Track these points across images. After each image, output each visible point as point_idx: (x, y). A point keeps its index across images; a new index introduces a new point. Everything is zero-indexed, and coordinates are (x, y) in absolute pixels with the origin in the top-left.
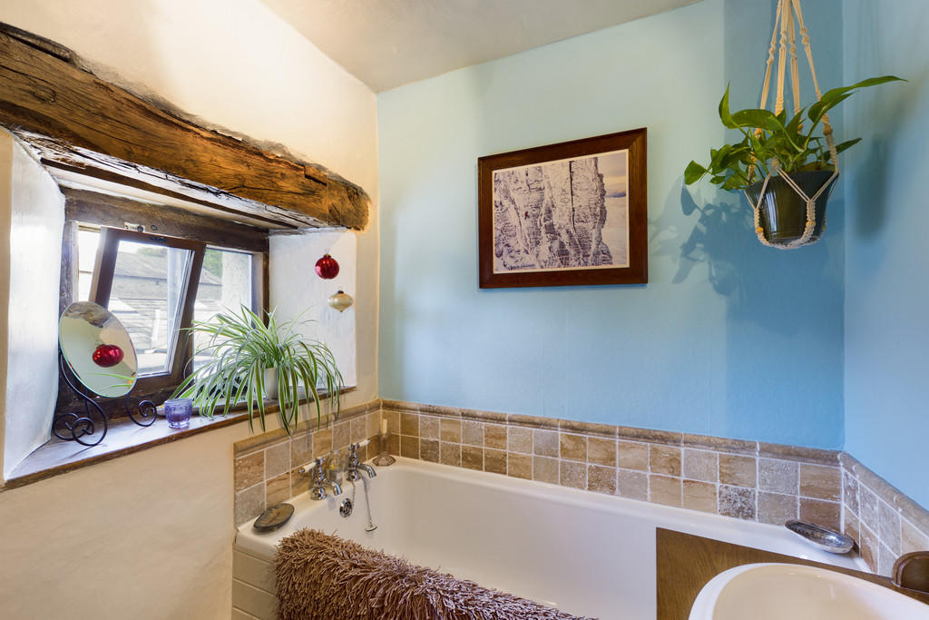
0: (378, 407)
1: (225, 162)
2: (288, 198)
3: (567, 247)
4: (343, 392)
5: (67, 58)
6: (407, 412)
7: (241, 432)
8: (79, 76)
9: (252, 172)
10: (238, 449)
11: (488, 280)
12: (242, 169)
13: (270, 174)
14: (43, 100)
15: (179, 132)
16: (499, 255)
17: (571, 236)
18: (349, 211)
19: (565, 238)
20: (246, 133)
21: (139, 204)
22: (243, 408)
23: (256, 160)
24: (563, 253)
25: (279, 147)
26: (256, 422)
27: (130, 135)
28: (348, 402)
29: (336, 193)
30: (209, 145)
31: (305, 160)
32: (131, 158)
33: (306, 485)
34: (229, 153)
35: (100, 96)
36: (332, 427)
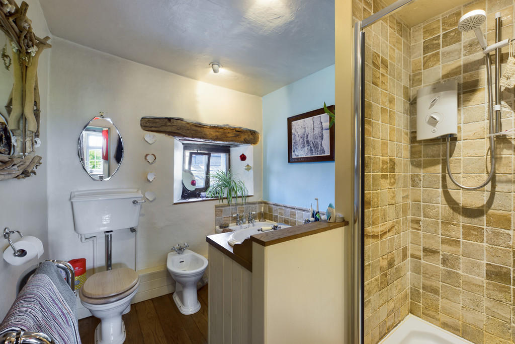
0: (262, 203)
1: (213, 133)
2: (230, 139)
3: (312, 148)
4: (248, 196)
5: (181, 120)
6: (270, 205)
7: (217, 203)
8: (184, 122)
9: (220, 134)
10: (216, 207)
11: (291, 160)
12: (217, 134)
13: (225, 133)
14: (178, 130)
15: (202, 128)
16: (294, 151)
17: (313, 144)
18: (251, 139)
19: (312, 145)
20: (218, 124)
21: (197, 144)
22: (218, 197)
23: (221, 130)
24: (311, 150)
25: (227, 125)
26: (221, 201)
27: (193, 132)
28: (250, 200)
29: (246, 134)
30: (209, 129)
31: (235, 127)
32: (193, 137)
33: (235, 221)
34: (214, 130)
35: (188, 126)
36: (244, 206)
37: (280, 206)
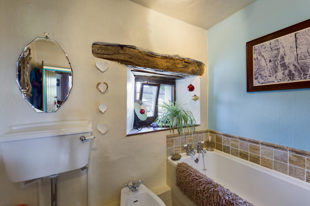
0: (208, 132)
1: (164, 63)
2: (179, 69)
3: (293, 72)
4: (196, 126)
5: (133, 48)
6: (218, 135)
7: (168, 133)
8: (136, 51)
9: (170, 64)
10: (168, 137)
11: (251, 88)
12: (168, 64)
13: (175, 64)
14: (131, 58)
15: (154, 58)
16: (256, 79)
17: (296, 67)
18: (198, 70)
19: (292, 68)
20: (169, 54)
21: (147, 76)
22: (169, 127)
23: (171, 61)
24: (291, 75)
25: (177, 56)
26: (172, 131)
27: (145, 62)
28: (198, 129)
29: (193, 65)
30: (160, 60)
31: (184, 57)
32: (145, 67)
33: (185, 151)
34: (165, 60)
35: (140, 55)
36: (192, 135)
37: (233, 137)
